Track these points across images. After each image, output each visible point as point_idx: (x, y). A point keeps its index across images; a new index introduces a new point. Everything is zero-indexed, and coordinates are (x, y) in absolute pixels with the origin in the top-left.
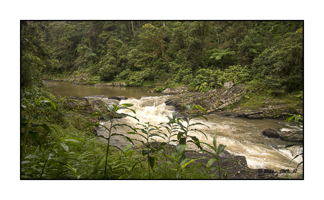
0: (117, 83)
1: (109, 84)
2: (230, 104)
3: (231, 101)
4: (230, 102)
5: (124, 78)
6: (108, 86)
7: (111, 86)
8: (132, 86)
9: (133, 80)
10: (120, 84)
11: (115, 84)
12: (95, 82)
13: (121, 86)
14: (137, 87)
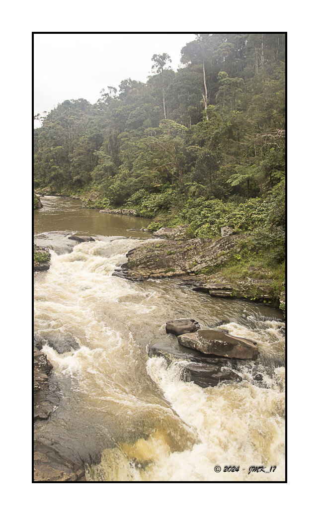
0: (126, 210)
1: (116, 211)
2: (209, 266)
3: (211, 261)
4: (209, 263)
5: (137, 202)
6: (115, 213)
7: (118, 213)
8: (142, 217)
9: (146, 207)
10: (129, 211)
11: (124, 211)
12: (104, 206)
13: (131, 214)
14: (148, 218)
